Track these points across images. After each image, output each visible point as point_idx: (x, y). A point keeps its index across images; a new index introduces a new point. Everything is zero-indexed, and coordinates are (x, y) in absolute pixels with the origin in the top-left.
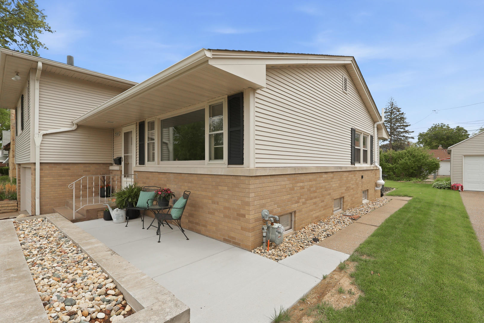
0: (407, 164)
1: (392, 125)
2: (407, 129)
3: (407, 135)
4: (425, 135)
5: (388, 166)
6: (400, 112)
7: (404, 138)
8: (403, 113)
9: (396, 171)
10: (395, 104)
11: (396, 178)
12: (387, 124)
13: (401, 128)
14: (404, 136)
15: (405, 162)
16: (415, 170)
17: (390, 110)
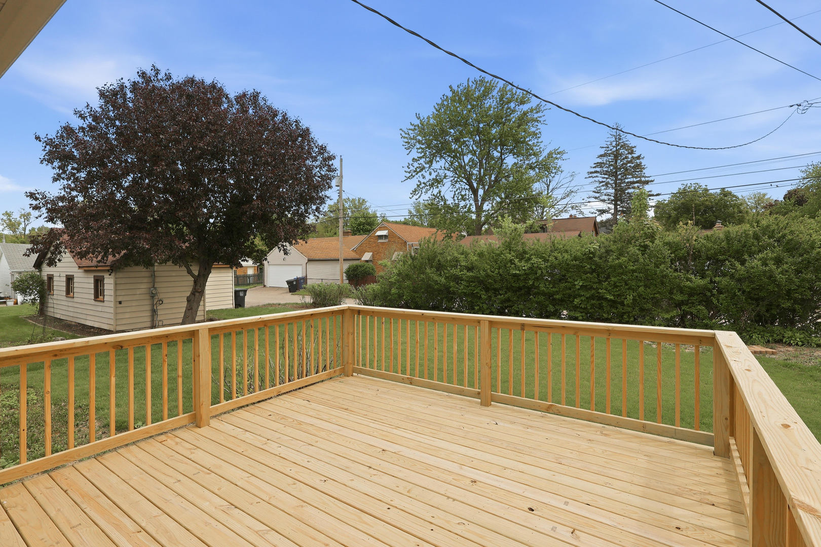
1: (618, 181)
2: (646, 188)
4: (667, 205)
5: (686, 283)
6: (634, 155)
8: (640, 156)
10: (624, 139)
12: (608, 179)
13: (634, 188)
17: (615, 149)
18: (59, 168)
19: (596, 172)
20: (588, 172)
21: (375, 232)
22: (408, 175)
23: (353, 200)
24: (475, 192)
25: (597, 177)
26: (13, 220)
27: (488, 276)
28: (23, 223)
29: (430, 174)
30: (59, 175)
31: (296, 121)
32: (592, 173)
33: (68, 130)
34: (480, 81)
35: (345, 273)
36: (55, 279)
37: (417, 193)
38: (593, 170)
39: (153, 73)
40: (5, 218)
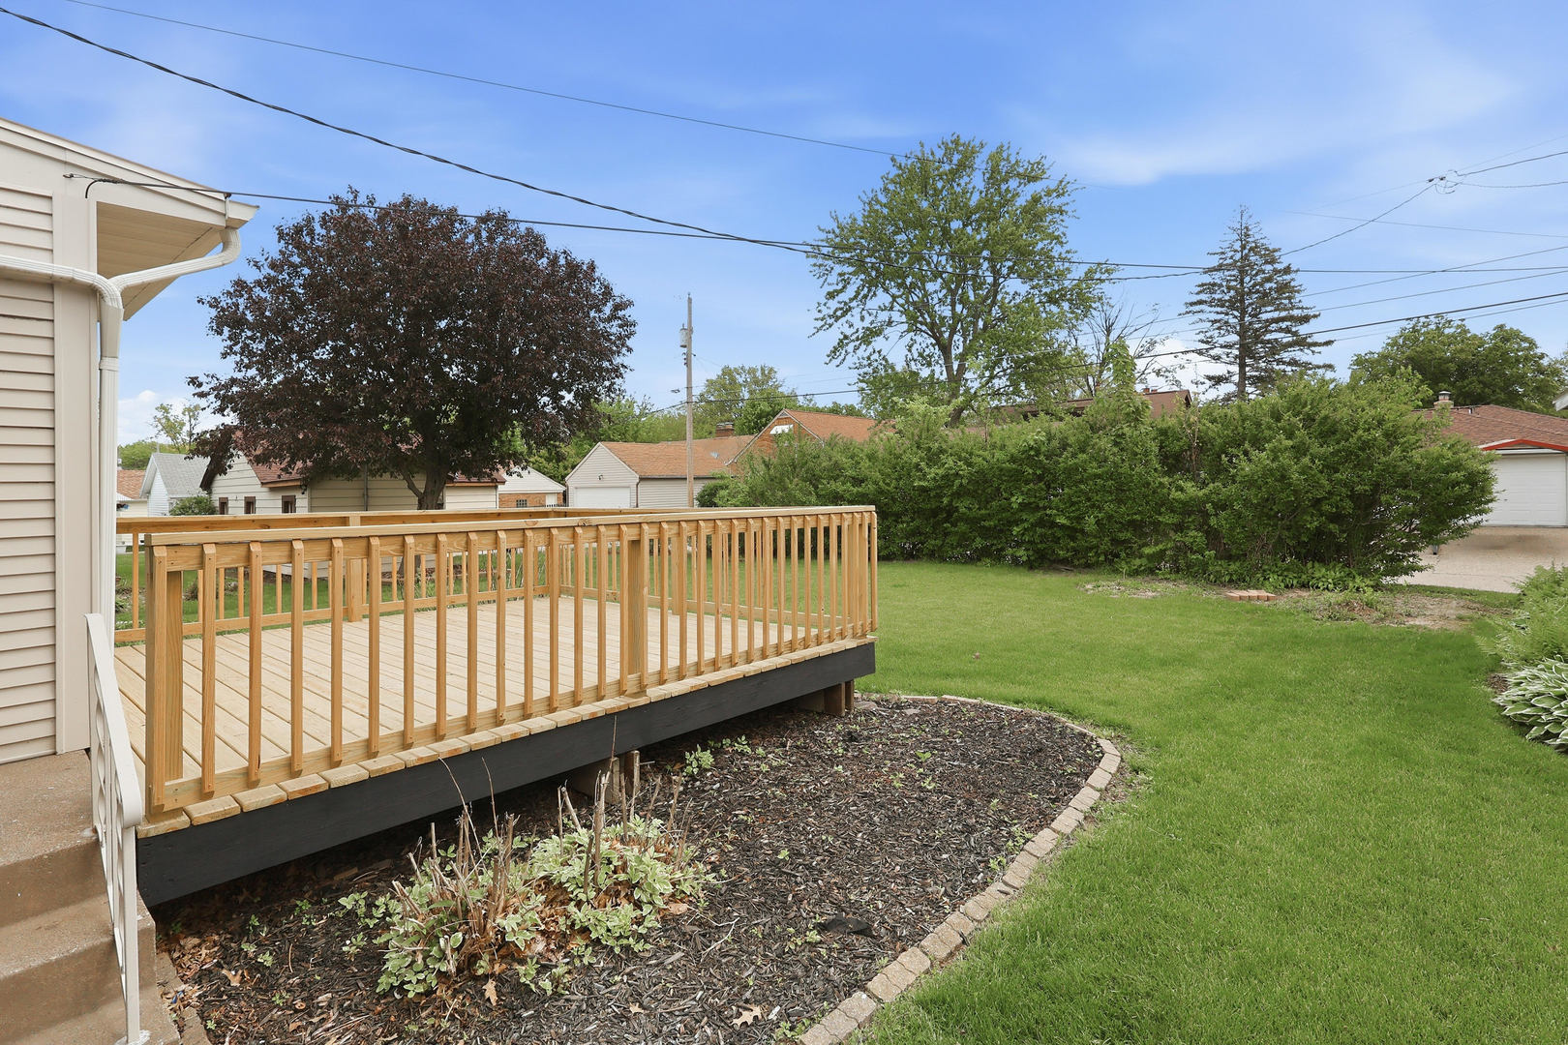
0: (1283, 477)
1: (1247, 319)
2: (1303, 329)
3: (1304, 356)
4: (1378, 361)
5: (1175, 494)
6: (1276, 266)
7: (1294, 368)
8: (1289, 267)
9: (1219, 521)
10: (1255, 235)
11: (1219, 566)
12: (1227, 314)
13: (1280, 330)
14: (1293, 362)
15: (1274, 465)
16: (1336, 518)
17: (1238, 256)
18: (230, 338)
19: (1200, 302)
20: (1186, 303)
21: (771, 428)
22: (820, 323)
23: (752, 371)
24: (945, 349)
25: (1202, 311)
26: (172, 419)
27: (881, 492)
28: (188, 424)
29: (862, 319)
30: (231, 348)
31: (565, 252)
32: (1192, 304)
33: (241, 285)
34: (952, 143)
35: (697, 499)
36: (230, 504)
37: (838, 354)
38: (1195, 298)
39: (351, 197)
40: (160, 415)
